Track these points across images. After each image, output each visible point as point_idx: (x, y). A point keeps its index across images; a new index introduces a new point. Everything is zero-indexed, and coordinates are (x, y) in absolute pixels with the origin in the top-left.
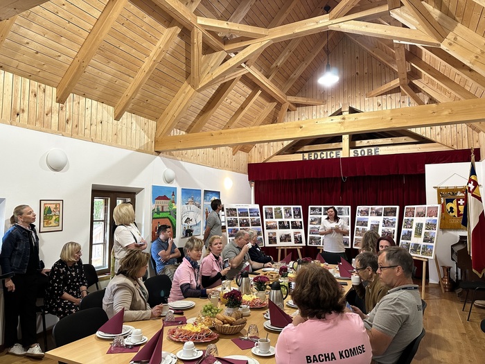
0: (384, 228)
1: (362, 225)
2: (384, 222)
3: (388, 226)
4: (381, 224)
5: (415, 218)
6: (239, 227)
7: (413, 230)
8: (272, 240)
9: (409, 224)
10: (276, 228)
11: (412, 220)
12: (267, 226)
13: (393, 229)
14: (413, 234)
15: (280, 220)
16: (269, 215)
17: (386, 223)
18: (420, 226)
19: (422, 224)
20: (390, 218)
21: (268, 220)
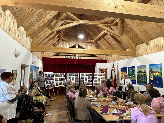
0: (89, 79)
1: (82, 78)
2: (89, 77)
3: (90, 79)
4: (88, 78)
5: (97, 76)
6: (48, 81)
7: (97, 80)
8: (57, 85)
9: (96, 78)
10: (58, 80)
11: (97, 77)
12: (55, 80)
13: (91, 79)
14: (97, 81)
15: (59, 78)
16: (56, 76)
17: (89, 78)
18: (99, 79)
19: (100, 78)
20: (90, 76)
21: (56, 78)
